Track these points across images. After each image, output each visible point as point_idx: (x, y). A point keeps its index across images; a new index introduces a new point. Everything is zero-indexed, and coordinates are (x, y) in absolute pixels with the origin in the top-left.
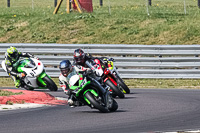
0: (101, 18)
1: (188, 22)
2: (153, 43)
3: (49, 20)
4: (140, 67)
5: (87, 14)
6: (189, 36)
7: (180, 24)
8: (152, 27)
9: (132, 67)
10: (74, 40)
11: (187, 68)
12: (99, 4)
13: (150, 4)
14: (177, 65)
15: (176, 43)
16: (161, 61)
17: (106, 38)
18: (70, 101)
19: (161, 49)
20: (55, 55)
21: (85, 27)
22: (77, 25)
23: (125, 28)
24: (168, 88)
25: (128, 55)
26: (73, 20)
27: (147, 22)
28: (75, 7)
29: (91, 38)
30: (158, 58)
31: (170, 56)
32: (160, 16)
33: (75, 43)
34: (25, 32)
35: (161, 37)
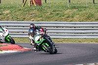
0: (45, 9)
1: (88, 11)
2: (71, 21)
3: (20, 10)
4: (65, 33)
5: (38, 7)
6: (89, 18)
7: (84, 12)
8: (71, 13)
9: (61, 33)
10: (32, 20)
11: (88, 33)
12: (44, 2)
13: (70, 2)
14: (83, 31)
15: (83, 21)
16: (75, 30)
17: (48, 18)
18: (35, 49)
19: (75, 24)
20: (23, 27)
21: (38, 13)
22: (34, 12)
23: (57, 14)
24: (79, 43)
25: (59, 27)
26: (32, 10)
27: (68, 11)
28: (33, 4)
29: (41, 18)
30: (74, 28)
31: (80, 27)
32: (74, 8)
33: (33, 21)
34: (8, 16)
35: (75, 18)
